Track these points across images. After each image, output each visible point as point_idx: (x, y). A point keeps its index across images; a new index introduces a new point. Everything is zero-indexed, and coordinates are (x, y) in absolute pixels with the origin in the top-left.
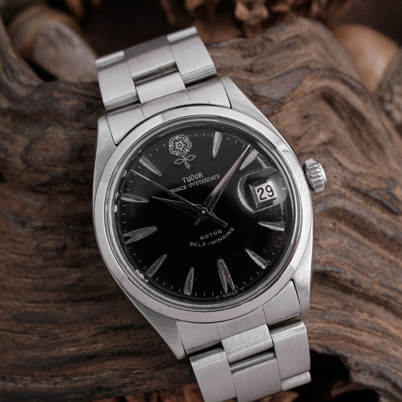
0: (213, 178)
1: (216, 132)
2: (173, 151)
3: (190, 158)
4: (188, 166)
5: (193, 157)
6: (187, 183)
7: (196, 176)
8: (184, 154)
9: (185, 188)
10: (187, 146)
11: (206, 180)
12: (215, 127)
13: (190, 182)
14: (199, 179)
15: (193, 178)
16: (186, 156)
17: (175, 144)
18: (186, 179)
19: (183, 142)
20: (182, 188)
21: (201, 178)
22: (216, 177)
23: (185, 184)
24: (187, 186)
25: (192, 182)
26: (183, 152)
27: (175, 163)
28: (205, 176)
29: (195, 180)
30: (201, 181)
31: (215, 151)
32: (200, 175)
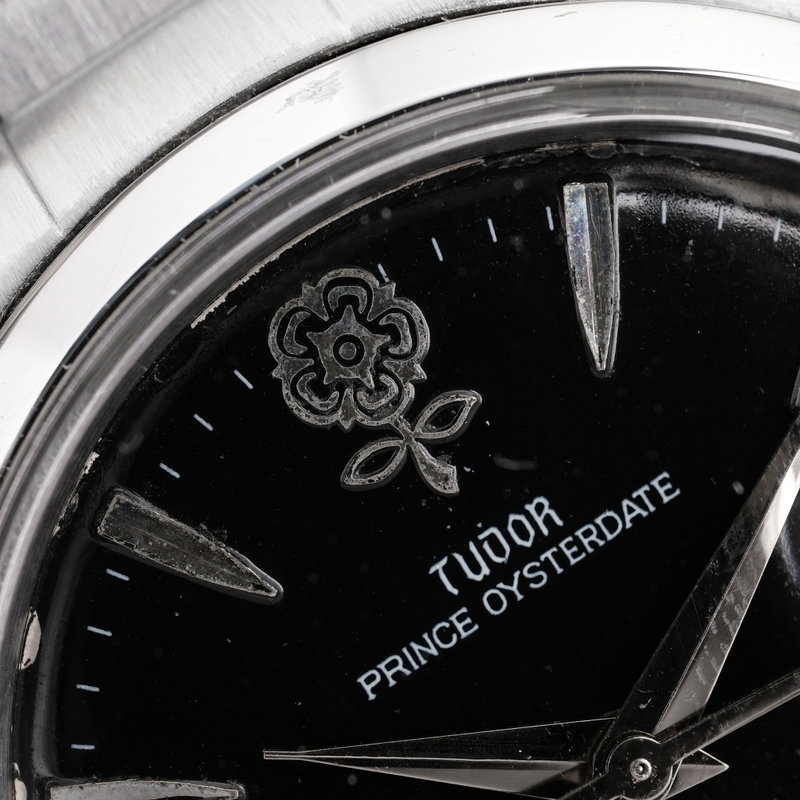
0: (630, 512)
1: (568, 190)
2: (316, 402)
3: (444, 418)
4: (445, 477)
5: (458, 407)
6: (471, 593)
7: (518, 525)
8: (396, 402)
9: (462, 626)
10: (396, 339)
11: (593, 535)
12: (551, 157)
13: (489, 582)
14: (541, 543)
15: (500, 551)
16: (412, 414)
17: (312, 352)
18: (453, 570)
19: (361, 319)
20: (445, 635)
21: (557, 534)
22: (653, 495)
23: (454, 604)
24: (477, 613)
25: (500, 573)
26: (381, 388)
27: (354, 480)
28: (576, 513)
29: (520, 557)
30: (560, 557)
31: (601, 326)
32: (540, 512)
